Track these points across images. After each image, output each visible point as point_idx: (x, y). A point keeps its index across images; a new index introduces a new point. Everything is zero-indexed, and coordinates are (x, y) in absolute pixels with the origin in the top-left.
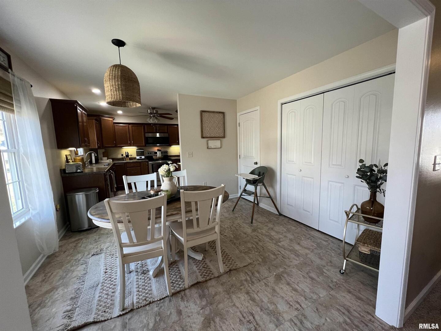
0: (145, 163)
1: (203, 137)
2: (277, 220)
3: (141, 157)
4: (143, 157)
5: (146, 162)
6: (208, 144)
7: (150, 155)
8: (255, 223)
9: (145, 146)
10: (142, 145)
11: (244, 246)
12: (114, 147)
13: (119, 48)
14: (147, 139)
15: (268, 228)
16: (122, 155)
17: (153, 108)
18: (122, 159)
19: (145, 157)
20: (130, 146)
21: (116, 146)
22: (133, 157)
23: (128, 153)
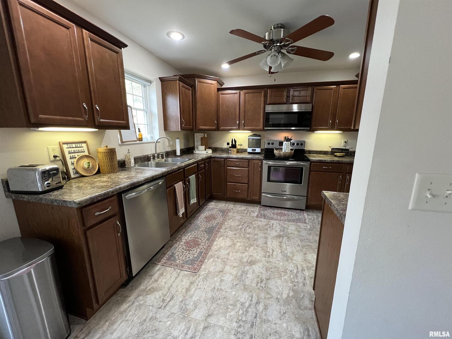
3: (255, 150)
4: (258, 150)
5: (259, 160)
7: (271, 146)
9: (263, 130)
10: (258, 128)
12: (214, 130)
14: (267, 116)
16: (228, 144)
17: (277, 28)
18: (227, 150)
19: (262, 150)
20: (239, 129)
21: (218, 129)
22: (242, 147)
23: (235, 142)
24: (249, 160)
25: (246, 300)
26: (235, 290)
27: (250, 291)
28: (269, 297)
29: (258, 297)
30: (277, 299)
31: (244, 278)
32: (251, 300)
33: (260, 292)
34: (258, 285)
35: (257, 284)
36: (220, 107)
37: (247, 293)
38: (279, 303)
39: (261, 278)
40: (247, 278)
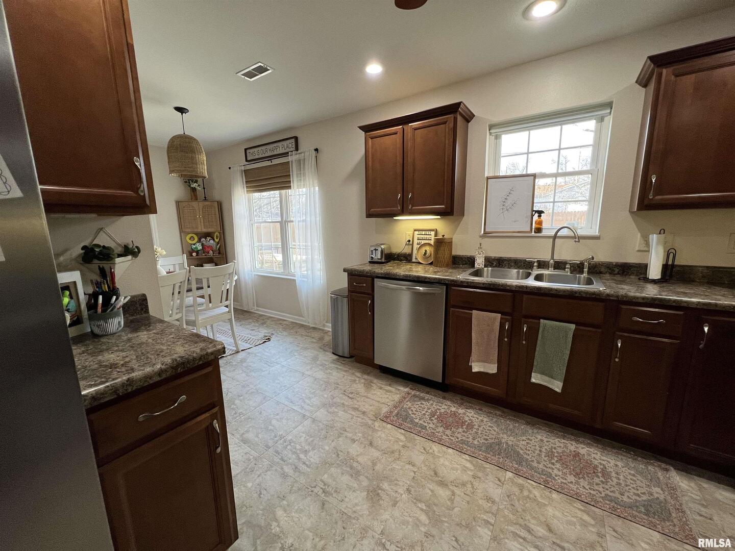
25: (308, 457)
26: (330, 451)
27: (317, 468)
28: (294, 488)
29: (303, 473)
30: (283, 498)
31: (345, 469)
32: (304, 463)
33: (309, 480)
34: (321, 483)
35: (323, 482)
37: (318, 462)
38: (276, 496)
39: (332, 494)
40: (342, 473)
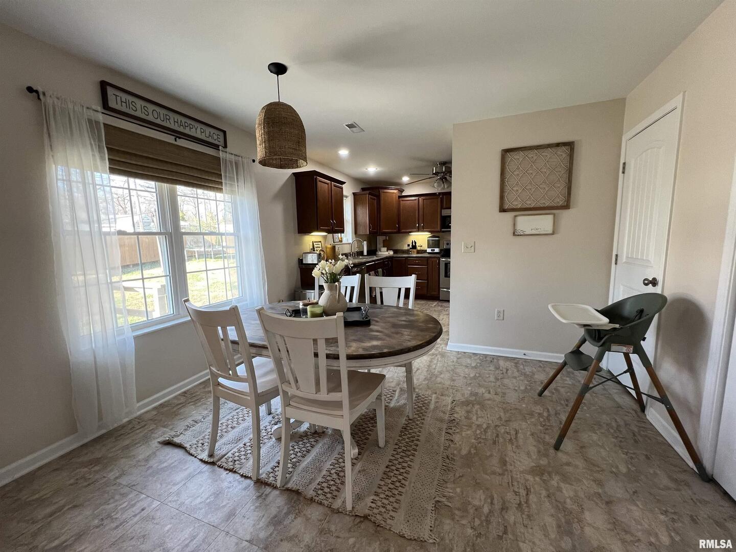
0: (433, 259)
1: (502, 210)
2: (667, 488)
3: (434, 250)
4: (437, 250)
5: (436, 258)
6: (514, 225)
7: (449, 247)
8: (566, 453)
9: (441, 231)
10: (436, 230)
11: (462, 492)
12: (396, 233)
13: (278, 76)
14: (444, 220)
15: (600, 491)
16: (409, 245)
17: (442, 164)
18: (407, 252)
19: (441, 250)
20: (418, 231)
21: (399, 232)
22: (422, 248)
23: (415, 243)
24: (427, 258)
36: (401, 211)
